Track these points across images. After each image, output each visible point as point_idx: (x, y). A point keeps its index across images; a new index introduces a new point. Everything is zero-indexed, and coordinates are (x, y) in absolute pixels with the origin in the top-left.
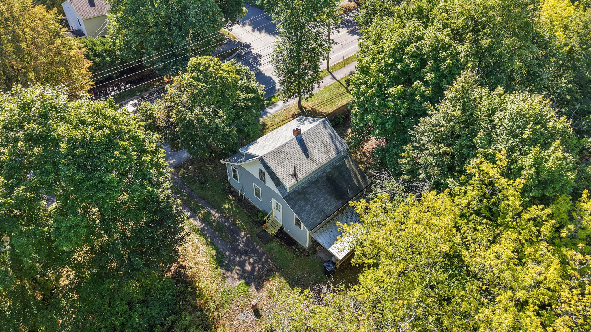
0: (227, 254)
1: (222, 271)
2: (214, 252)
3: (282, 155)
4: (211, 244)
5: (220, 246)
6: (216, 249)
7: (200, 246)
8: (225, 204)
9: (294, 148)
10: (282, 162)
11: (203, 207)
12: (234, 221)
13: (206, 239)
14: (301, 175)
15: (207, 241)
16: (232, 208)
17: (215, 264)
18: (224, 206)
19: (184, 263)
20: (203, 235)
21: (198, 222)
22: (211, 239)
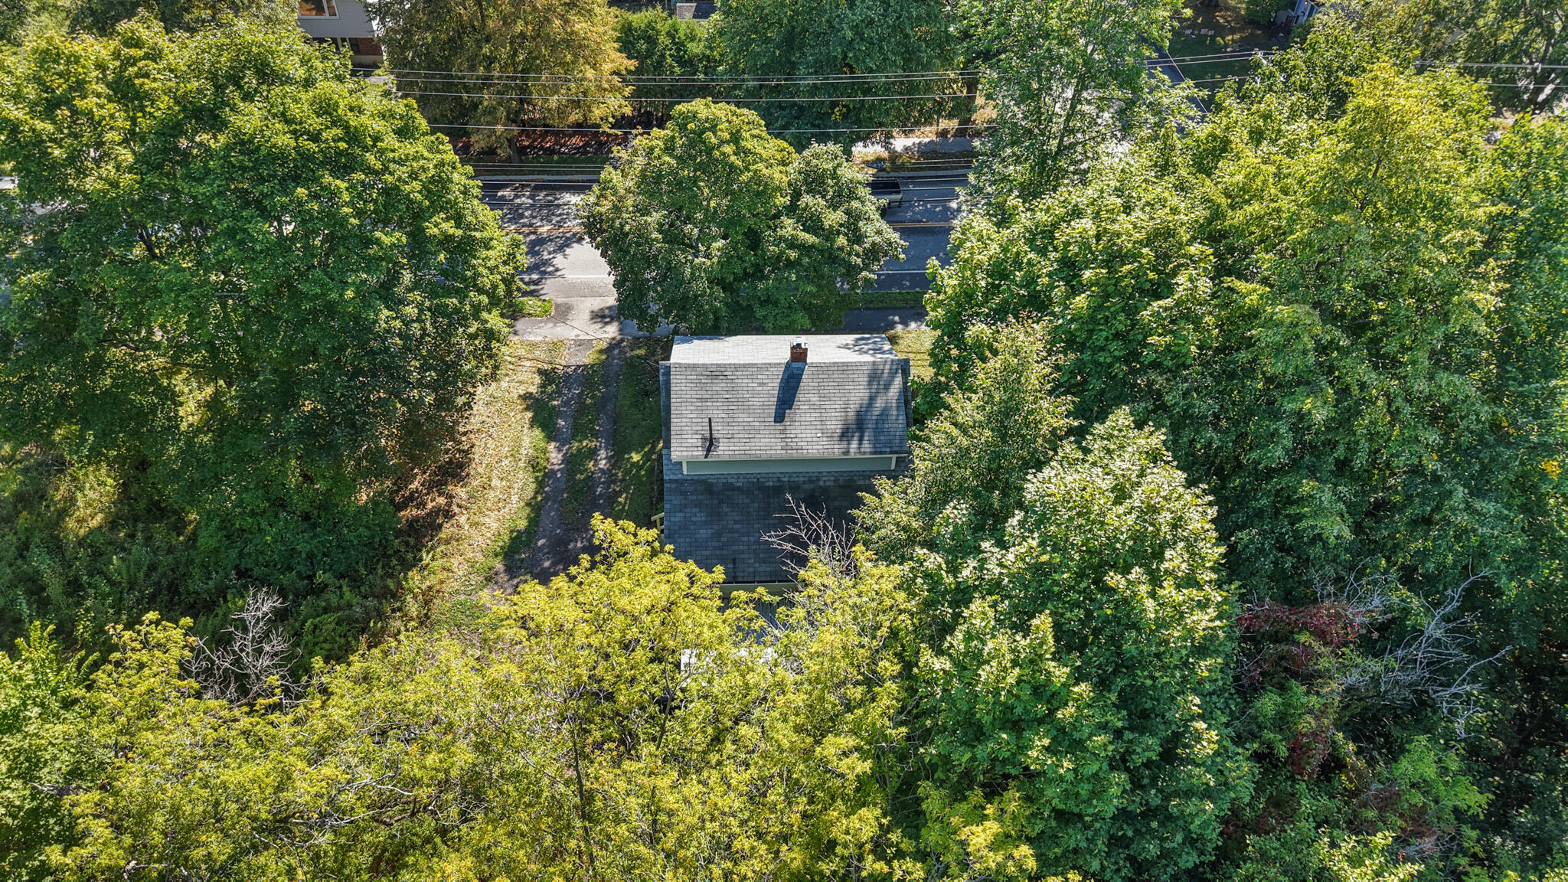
0: (541, 542)
1: (499, 565)
2: (522, 524)
3: (720, 386)
4: (536, 509)
5: (545, 522)
6: (533, 522)
7: (515, 498)
8: (638, 452)
9: (762, 384)
10: (706, 400)
11: (596, 435)
12: (618, 494)
13: (537, 493)
14: (724, 450)
15: (534, 498)
16: (641, 467)
17: (502, 548)
18: (633, 455)
19: (456, 510)
20: (540, 484)
21: (560, 456)
22: (545, 500)
